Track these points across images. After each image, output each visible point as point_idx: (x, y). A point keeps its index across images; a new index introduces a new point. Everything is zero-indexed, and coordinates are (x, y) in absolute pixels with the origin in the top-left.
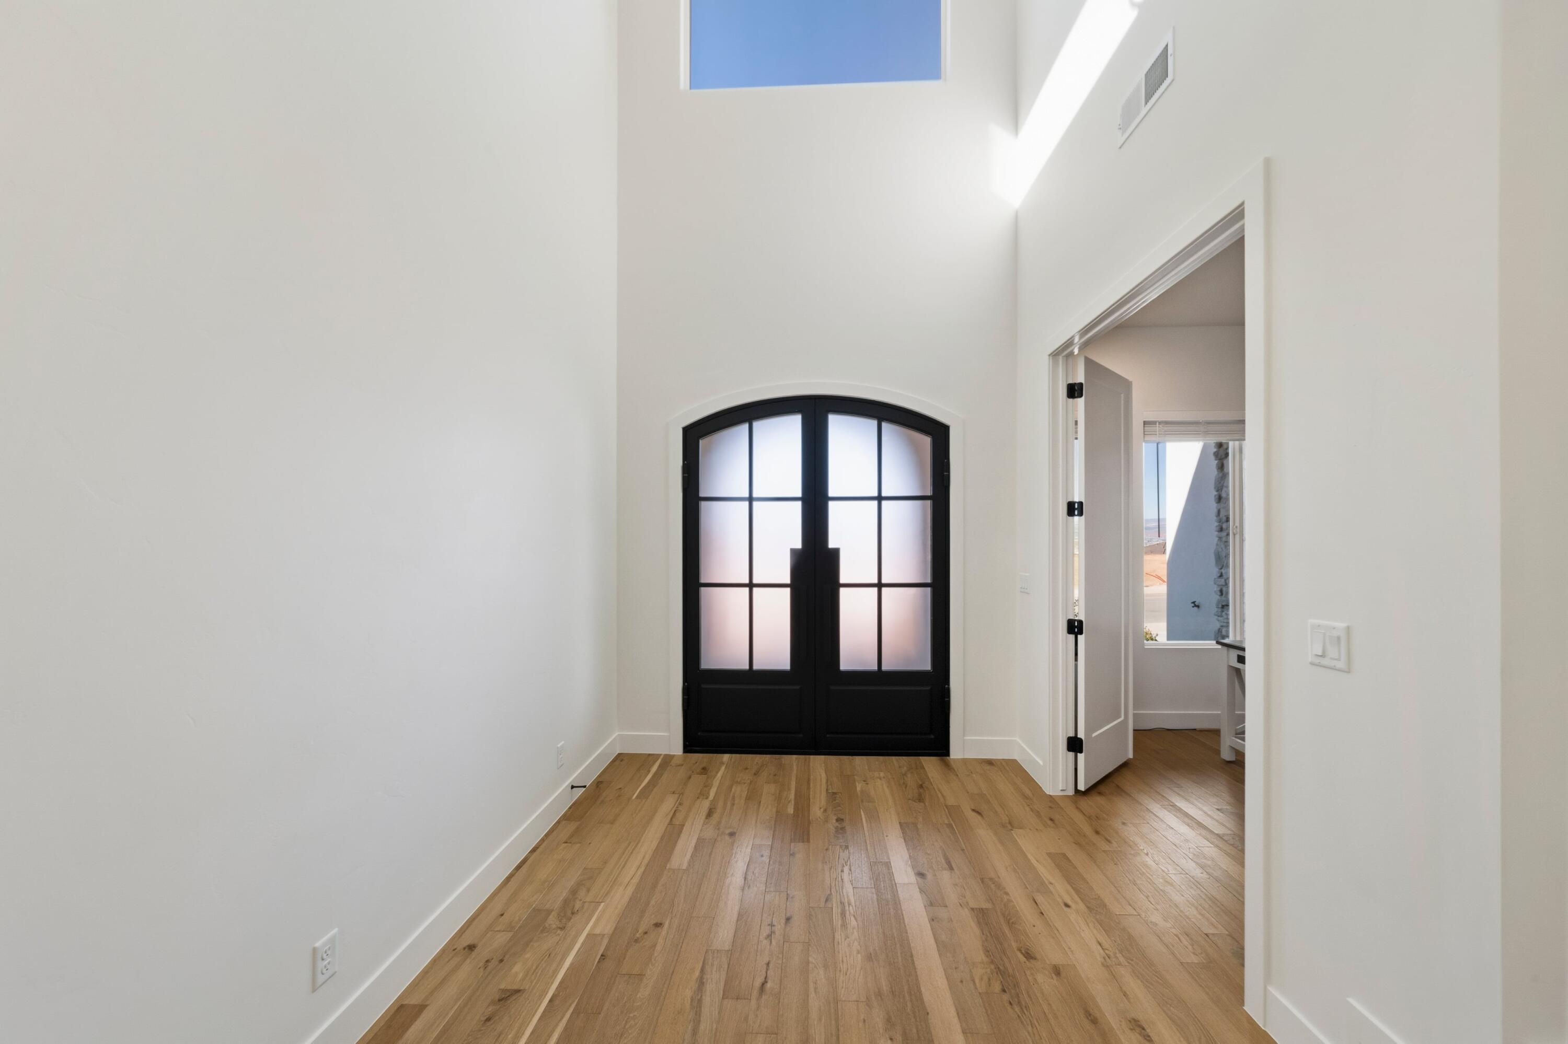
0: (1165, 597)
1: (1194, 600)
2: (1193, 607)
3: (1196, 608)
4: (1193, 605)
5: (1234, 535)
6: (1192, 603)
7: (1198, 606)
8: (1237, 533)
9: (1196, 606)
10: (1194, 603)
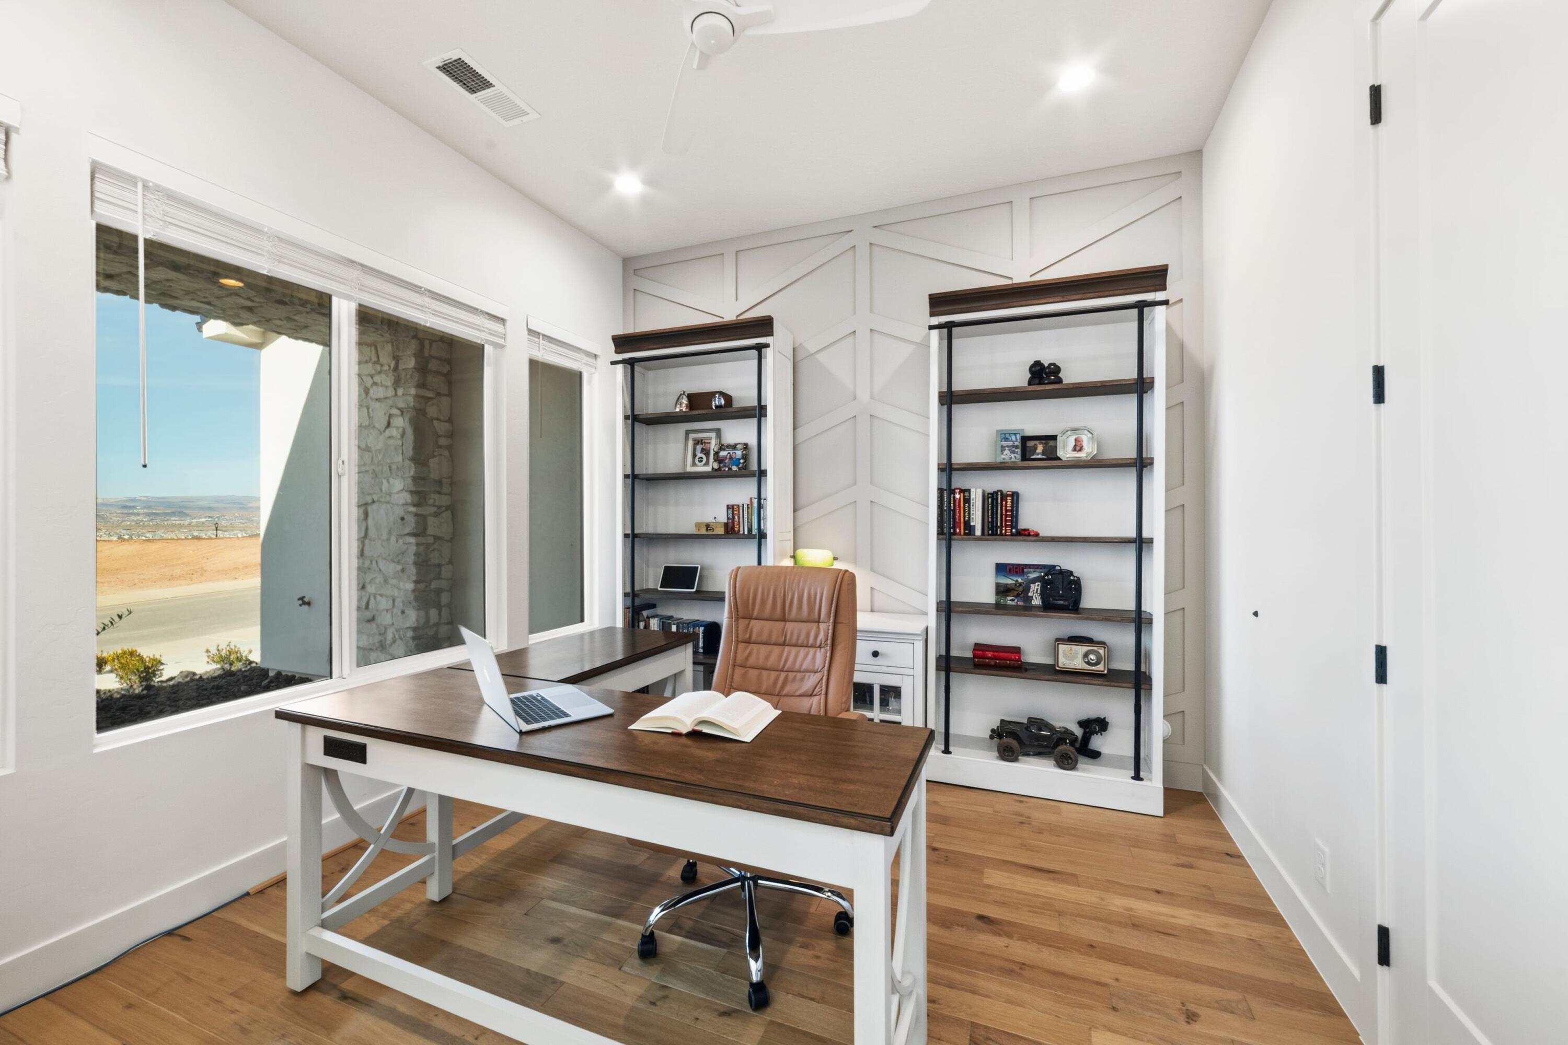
0: (259, 591)
1: (302, 595)
2: (300, 605)
3: (306, 607)
4: (300, 602)
5: (339, 476)
6: (299, 599)
7: (309, 604)
8: (344, 475)
9: (304, 603)
10: (302, 599)
